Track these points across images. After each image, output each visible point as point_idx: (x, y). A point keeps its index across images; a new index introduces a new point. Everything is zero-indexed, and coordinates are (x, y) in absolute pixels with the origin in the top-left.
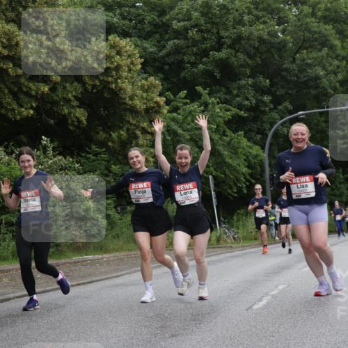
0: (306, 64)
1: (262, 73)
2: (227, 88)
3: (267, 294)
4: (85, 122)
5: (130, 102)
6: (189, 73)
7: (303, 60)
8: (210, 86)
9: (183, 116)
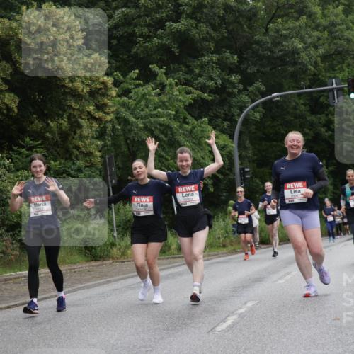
0: (281, 35)
1: (229, 47)
2: (188, 66)
3: (233, 312)
4: (16, 110)
5: (70, 85)
6: (142, 49)
7: (277, 31)
8: (167, 64)
9: (135, 100)
